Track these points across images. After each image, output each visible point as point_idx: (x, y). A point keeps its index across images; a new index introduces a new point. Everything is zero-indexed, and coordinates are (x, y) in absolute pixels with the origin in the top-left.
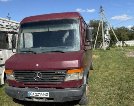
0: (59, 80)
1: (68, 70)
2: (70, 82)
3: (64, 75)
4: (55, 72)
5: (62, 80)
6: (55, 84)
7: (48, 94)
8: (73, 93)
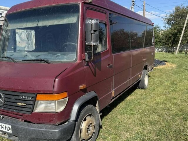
0: (26, 109)
1: (38, 95)
2: (42, 115)
3: (32, 103)
4: (19, 96)
5: (30, 110)
6: (21, 114)
7: (11, 128)
8: (43, 134)
